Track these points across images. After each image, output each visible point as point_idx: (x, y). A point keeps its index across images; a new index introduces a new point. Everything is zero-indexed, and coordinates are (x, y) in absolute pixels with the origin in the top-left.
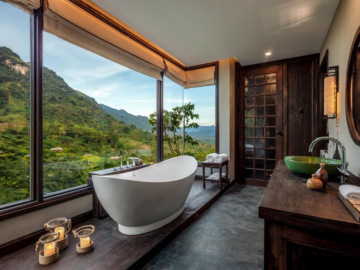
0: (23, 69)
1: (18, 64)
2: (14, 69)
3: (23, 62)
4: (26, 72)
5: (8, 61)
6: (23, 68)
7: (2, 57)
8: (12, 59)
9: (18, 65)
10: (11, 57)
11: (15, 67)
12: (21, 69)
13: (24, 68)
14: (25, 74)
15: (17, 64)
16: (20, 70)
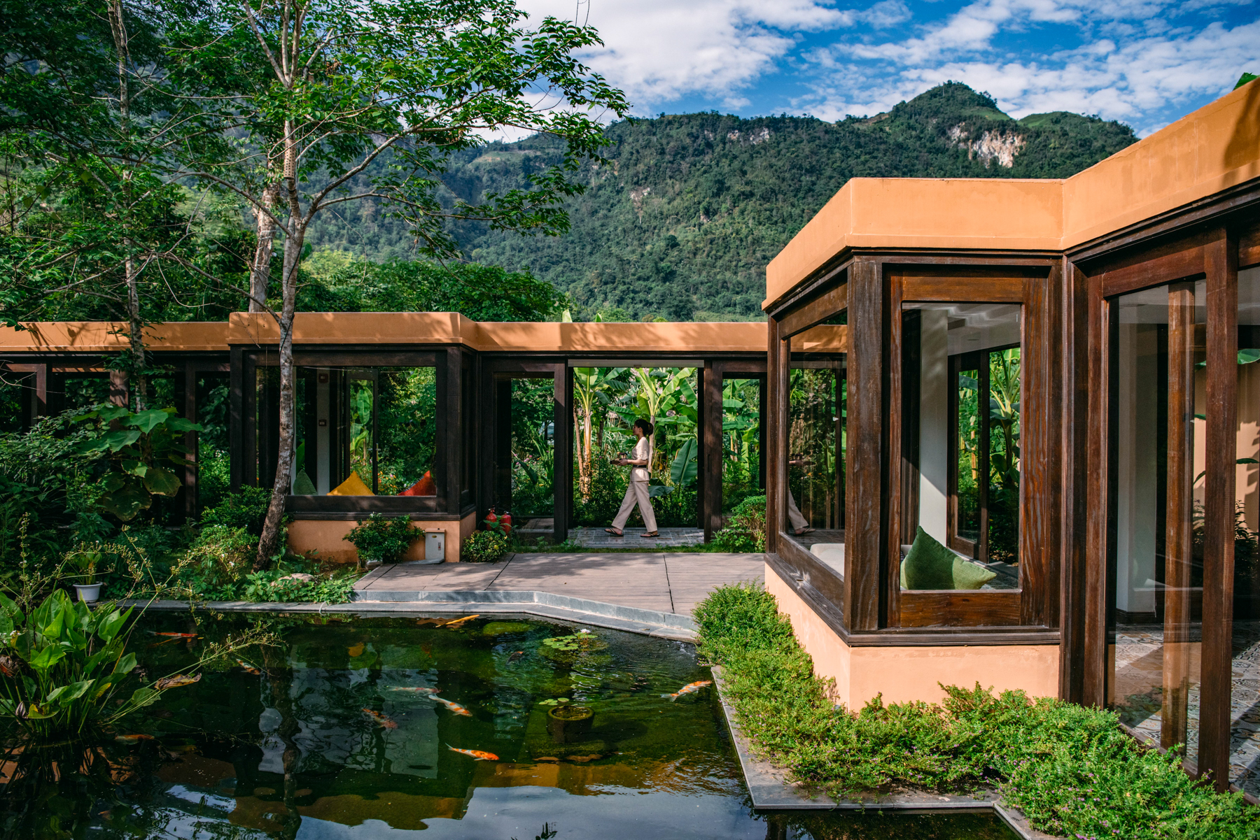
0: (1004, 148)
1: (990, 133)
2: (975, 154)
3: (1005, 119)
4: (1016, 154)
5: (957, 133)
6: (1004, 142)
7: (940, 120)
8: (970, 117)
9: (987, 136)
10: (967, 112)
11: (980, 148)
12: (997, 149)
13: (1010, 140)
14: (1010, 165)
15: (987, 133)
16: (996, 154)
